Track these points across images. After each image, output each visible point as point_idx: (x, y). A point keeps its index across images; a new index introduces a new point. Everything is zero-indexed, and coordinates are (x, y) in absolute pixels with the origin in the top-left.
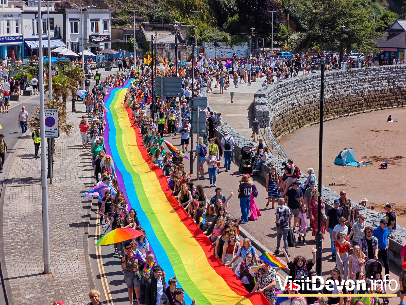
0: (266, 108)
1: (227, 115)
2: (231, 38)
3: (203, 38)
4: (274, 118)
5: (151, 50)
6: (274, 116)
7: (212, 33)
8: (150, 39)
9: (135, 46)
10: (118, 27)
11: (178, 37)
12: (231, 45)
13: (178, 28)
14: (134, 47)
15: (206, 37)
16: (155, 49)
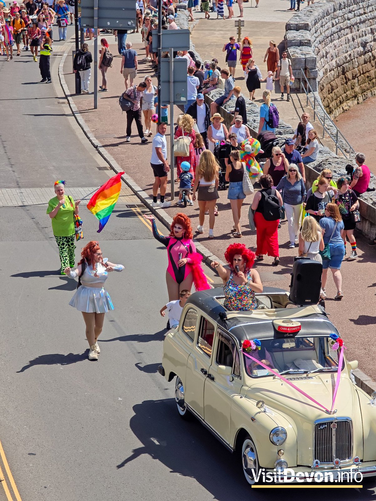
0: (309, 52)
4: (325, 73)
6: (326, 69)
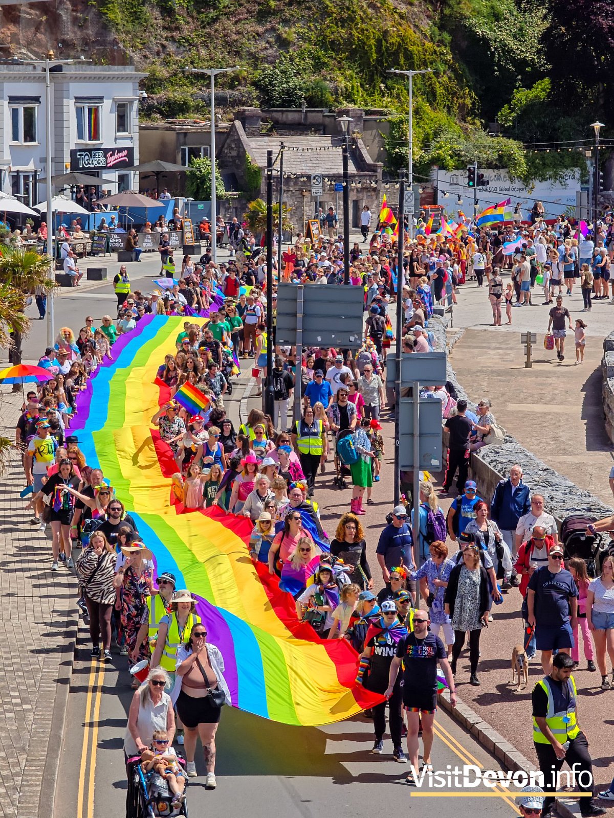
1: (512, 407)
2: (526, 156)
3: (433, 158)
5: (265, 195)
7: (462, 140)
8: (262, 162)
9: (214, 184)
10: (161, 124)
11: (352, 153)
12: (526, 179)
13: (352, 125)
14: (210, 187)
15: (444, 153)
16: (280, 191)
